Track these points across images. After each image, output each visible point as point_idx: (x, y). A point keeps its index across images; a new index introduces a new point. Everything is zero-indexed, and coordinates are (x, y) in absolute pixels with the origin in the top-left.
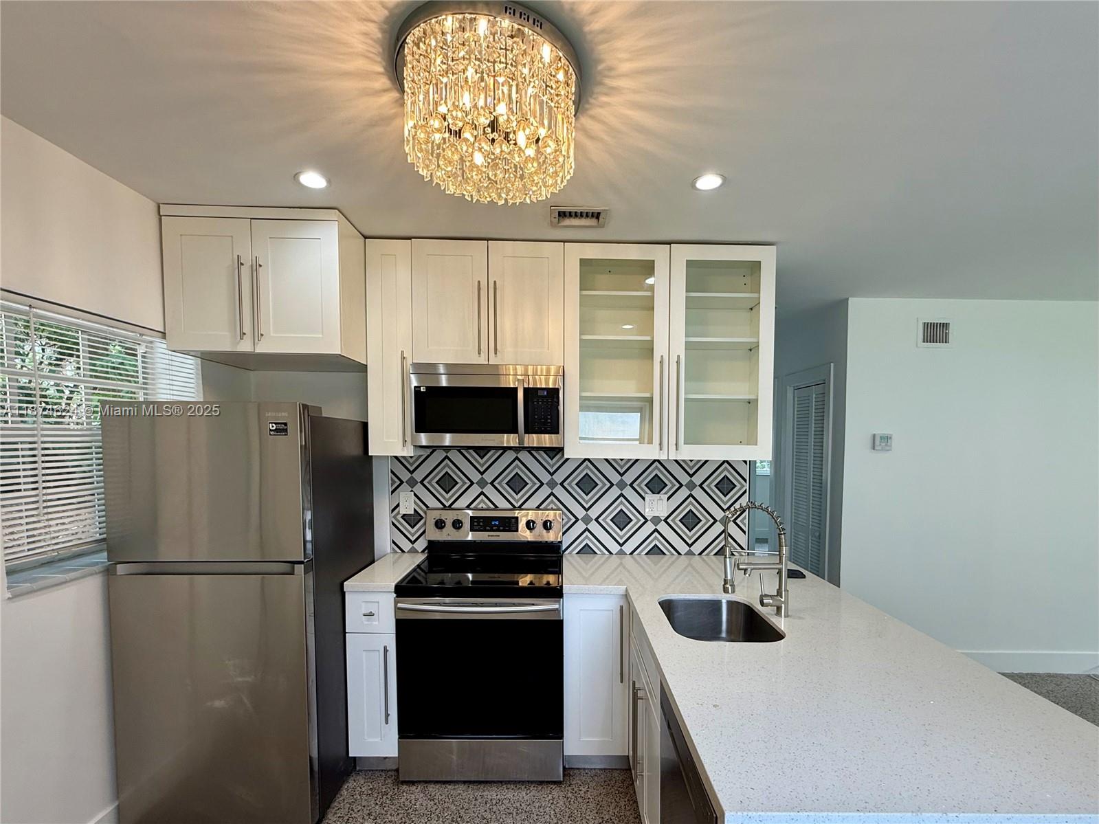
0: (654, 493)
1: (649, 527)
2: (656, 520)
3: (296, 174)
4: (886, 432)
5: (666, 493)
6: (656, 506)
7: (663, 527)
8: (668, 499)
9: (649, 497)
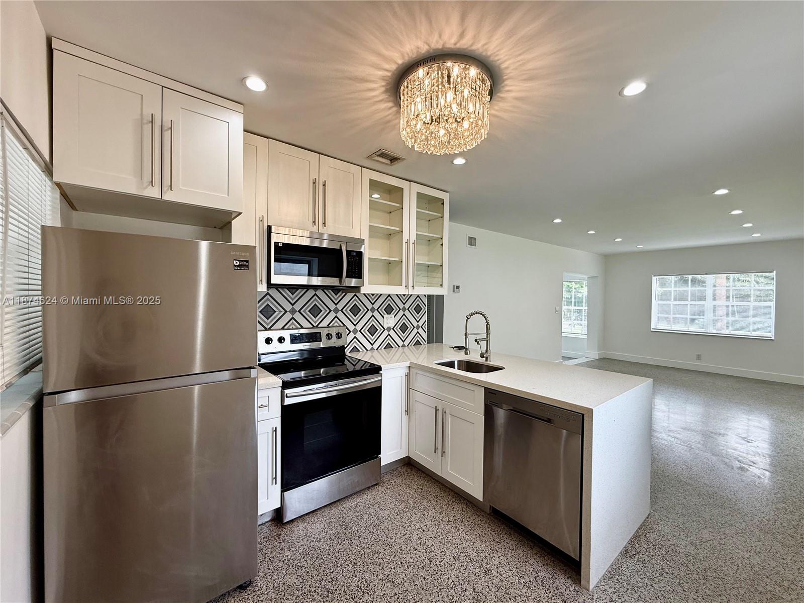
0: (388, 314)
1: (386, 333)
2: (389, 329)
3: (244, 78)
4: (458, 284)
5: (393, 314)
6: (390, 321)
7: (392, 333)
8: (395, 316)
9: (386, 316)
